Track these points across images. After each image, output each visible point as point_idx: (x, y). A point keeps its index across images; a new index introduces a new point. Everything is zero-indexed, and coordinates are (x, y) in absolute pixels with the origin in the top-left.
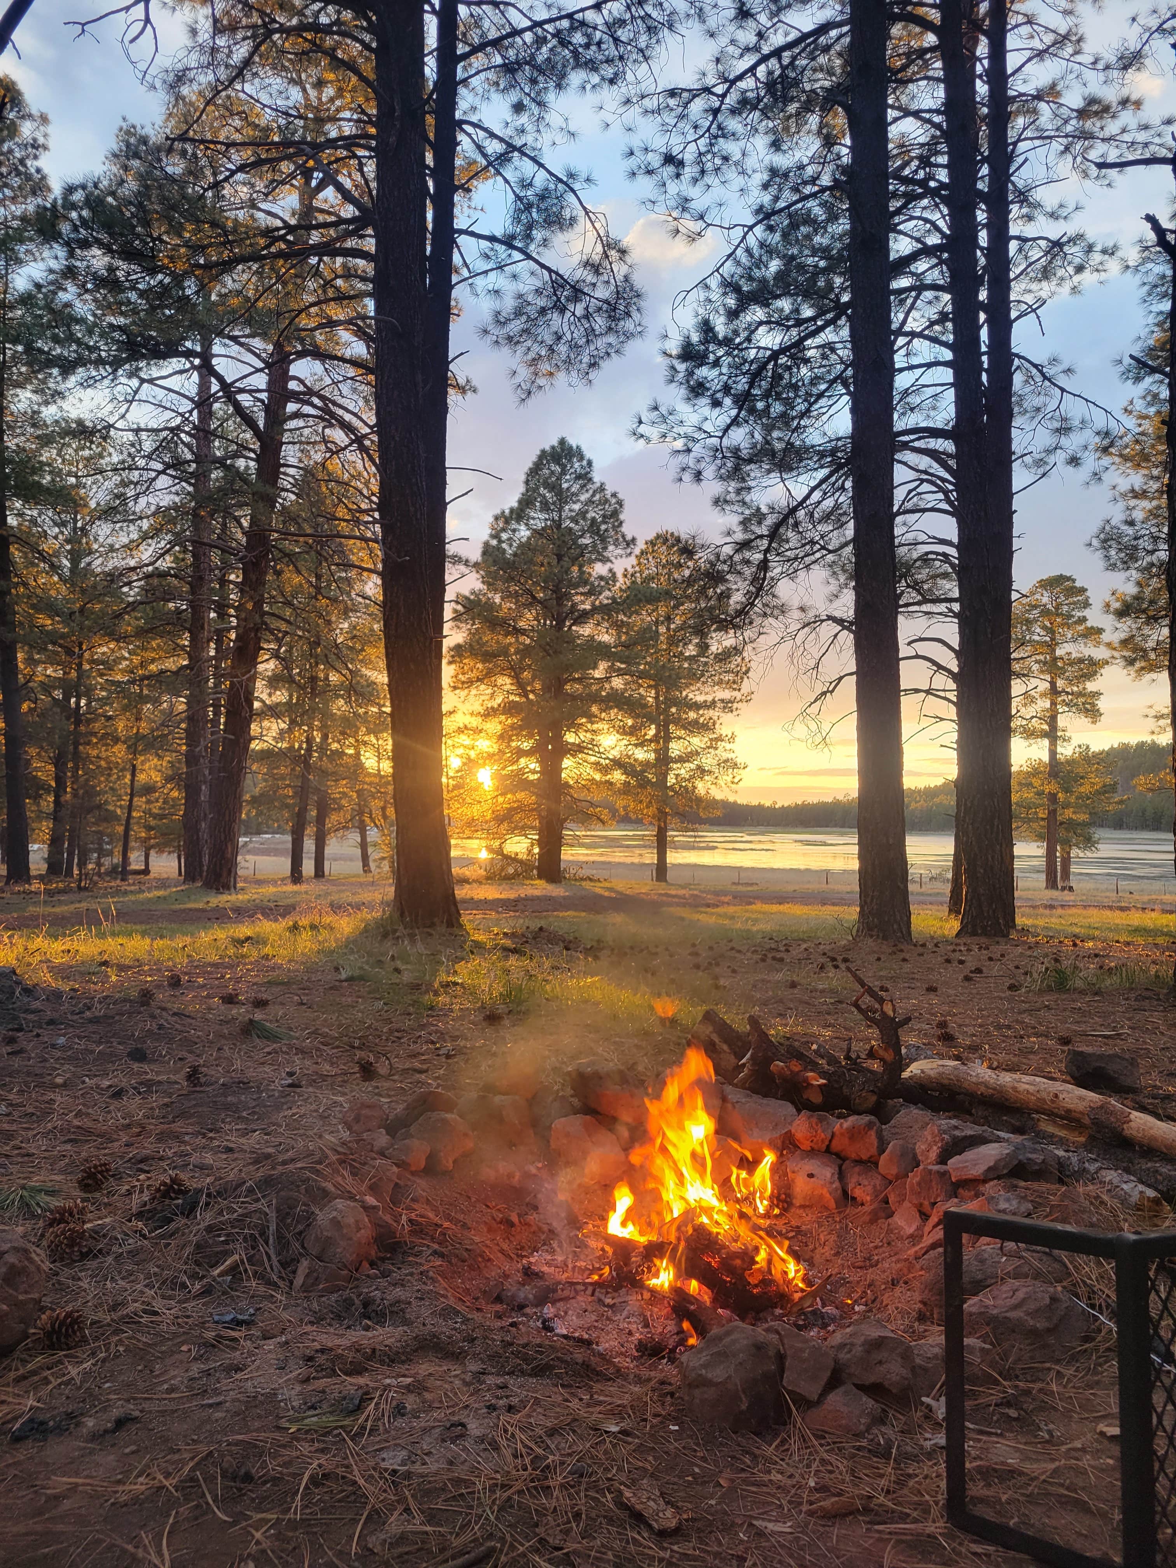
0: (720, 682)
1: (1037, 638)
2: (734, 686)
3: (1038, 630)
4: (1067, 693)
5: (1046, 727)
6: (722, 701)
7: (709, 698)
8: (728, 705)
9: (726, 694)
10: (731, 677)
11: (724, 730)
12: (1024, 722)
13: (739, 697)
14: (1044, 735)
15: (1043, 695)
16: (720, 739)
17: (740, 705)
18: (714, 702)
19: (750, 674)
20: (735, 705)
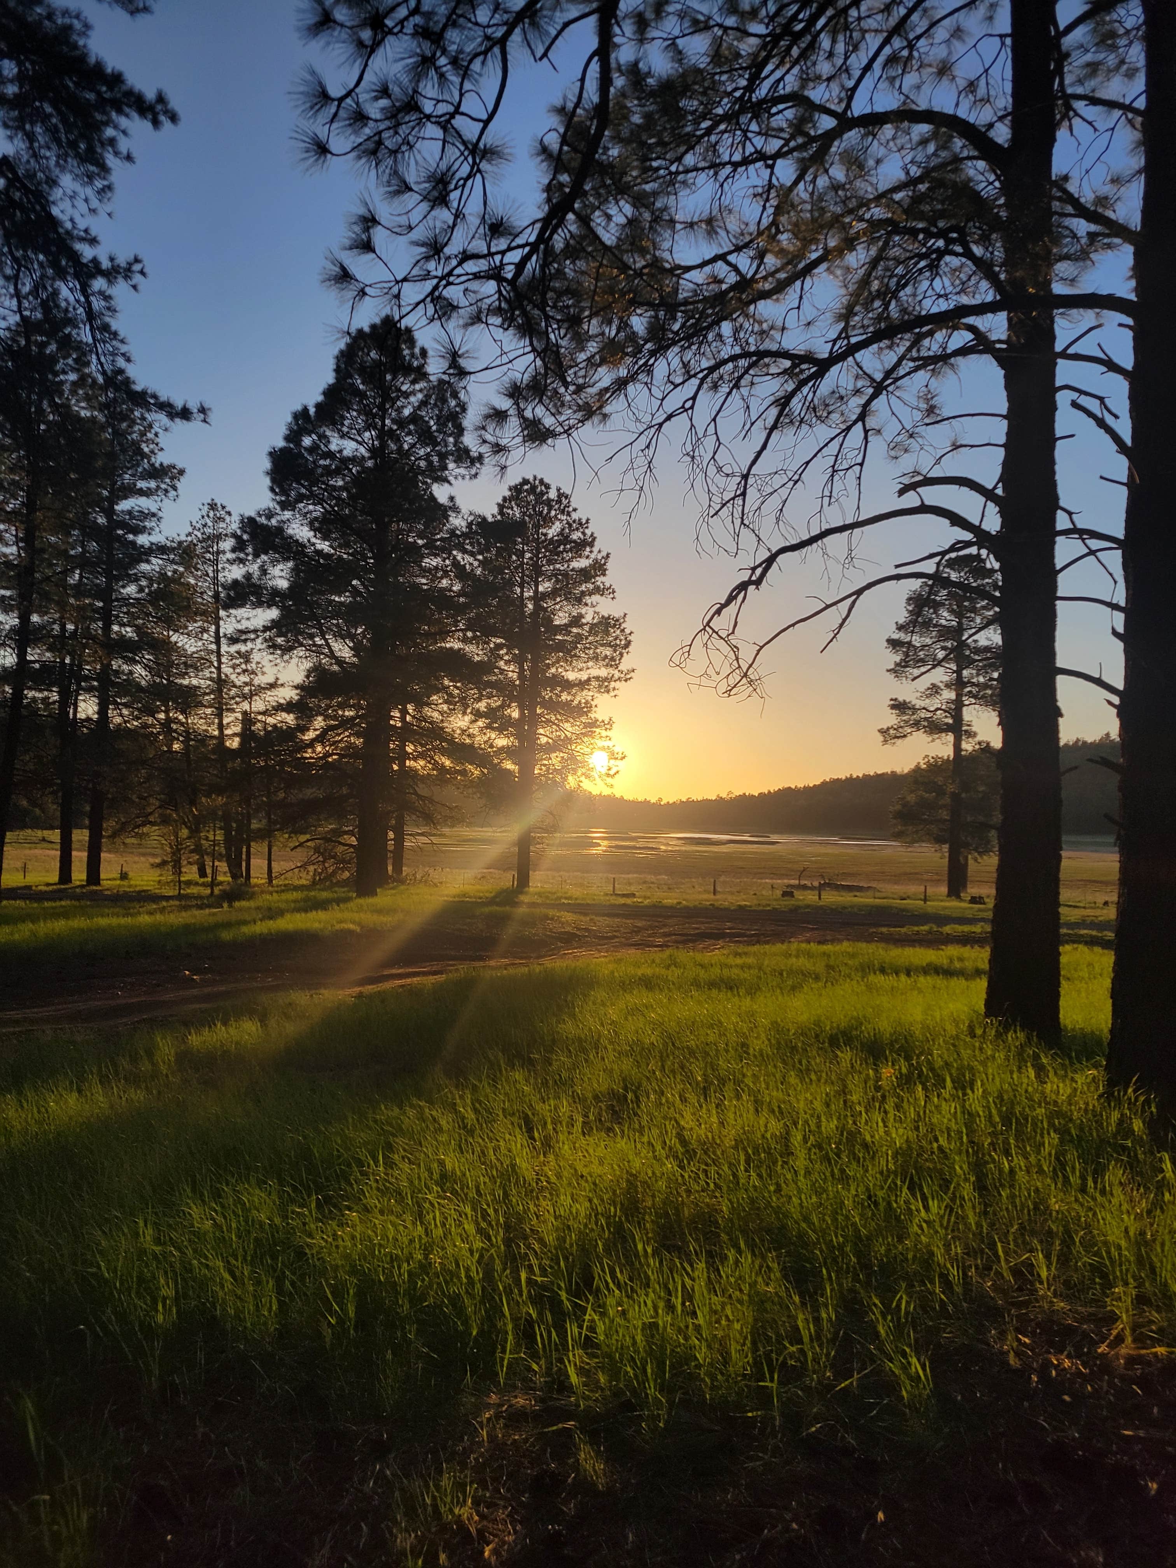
0: (596, 658)
1: (943, 622)
2: (612, 662)
3: (945, 614)
4: (973, 684)
5: (950, 721)
6: (597, 678)
7: (584, 676)
8: (604, 684)
9: (603, 672)
10: (608, 652)
11: (600, 713)
12: (929, 715)
13: (617, 675)
14: (948, 728)
15: (948, 686)
16: (594, 724)
17: (617, 685)
18: (589, 679)
19: (630, 649)
20: (613, 684)
